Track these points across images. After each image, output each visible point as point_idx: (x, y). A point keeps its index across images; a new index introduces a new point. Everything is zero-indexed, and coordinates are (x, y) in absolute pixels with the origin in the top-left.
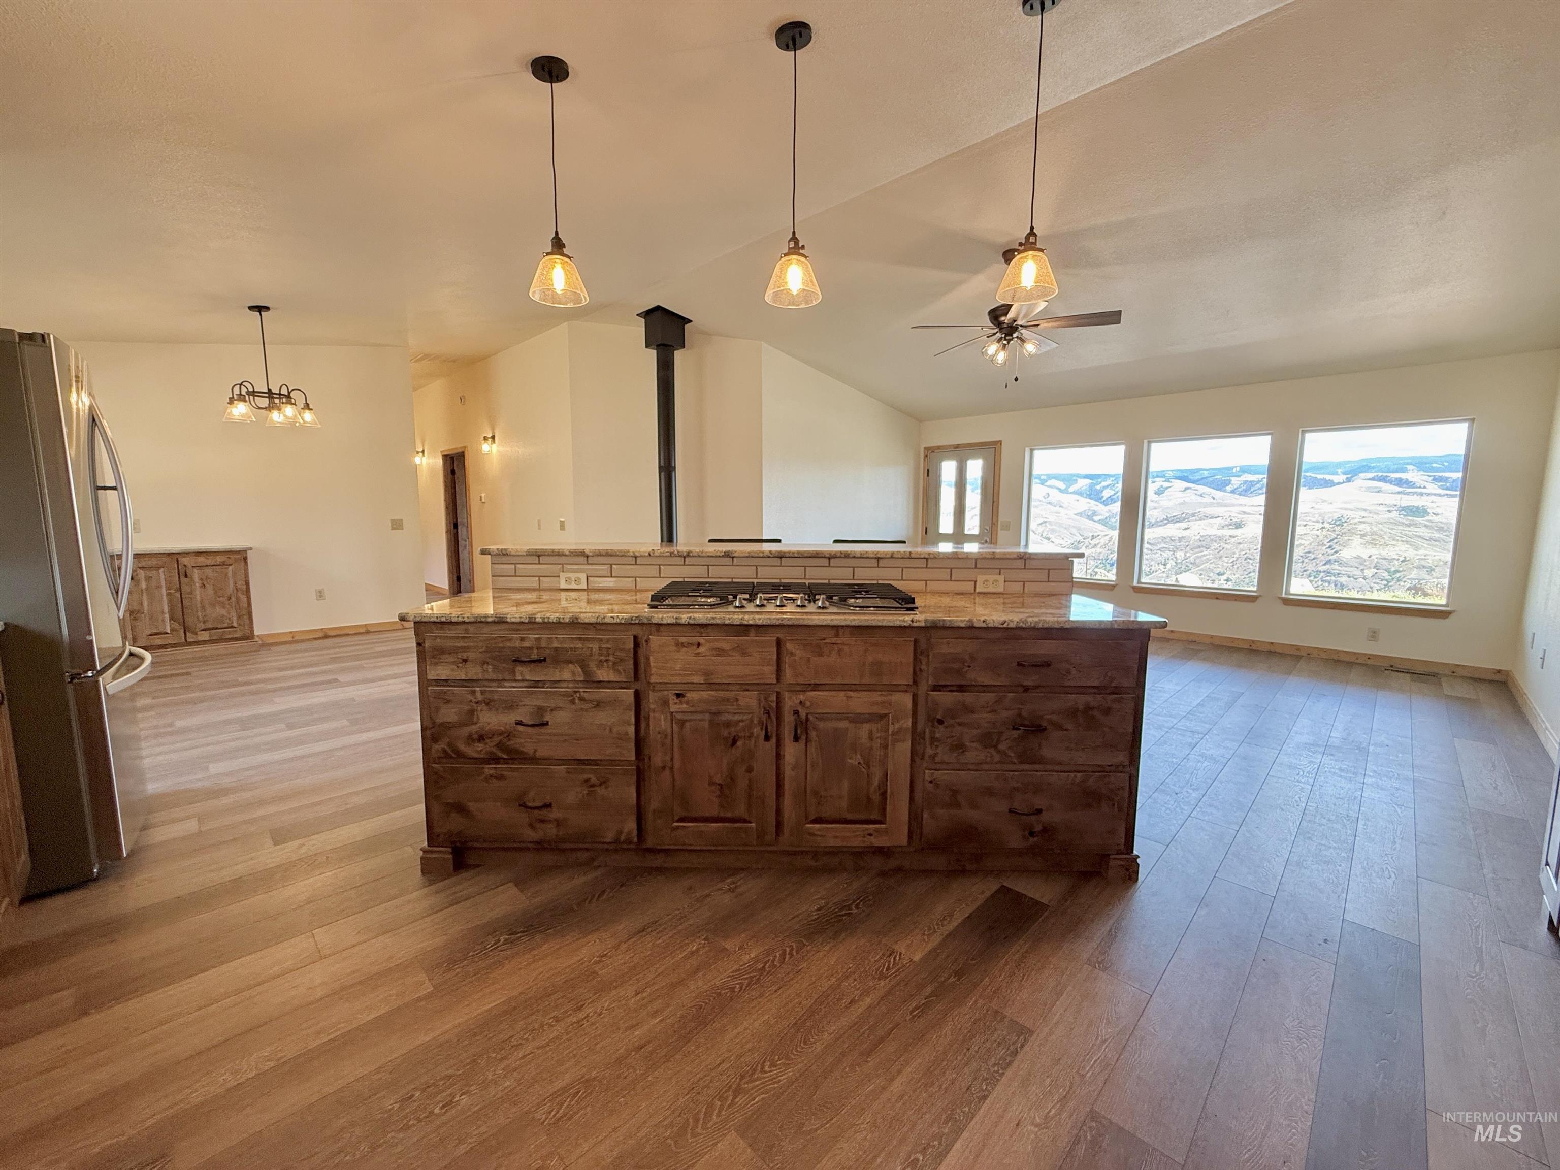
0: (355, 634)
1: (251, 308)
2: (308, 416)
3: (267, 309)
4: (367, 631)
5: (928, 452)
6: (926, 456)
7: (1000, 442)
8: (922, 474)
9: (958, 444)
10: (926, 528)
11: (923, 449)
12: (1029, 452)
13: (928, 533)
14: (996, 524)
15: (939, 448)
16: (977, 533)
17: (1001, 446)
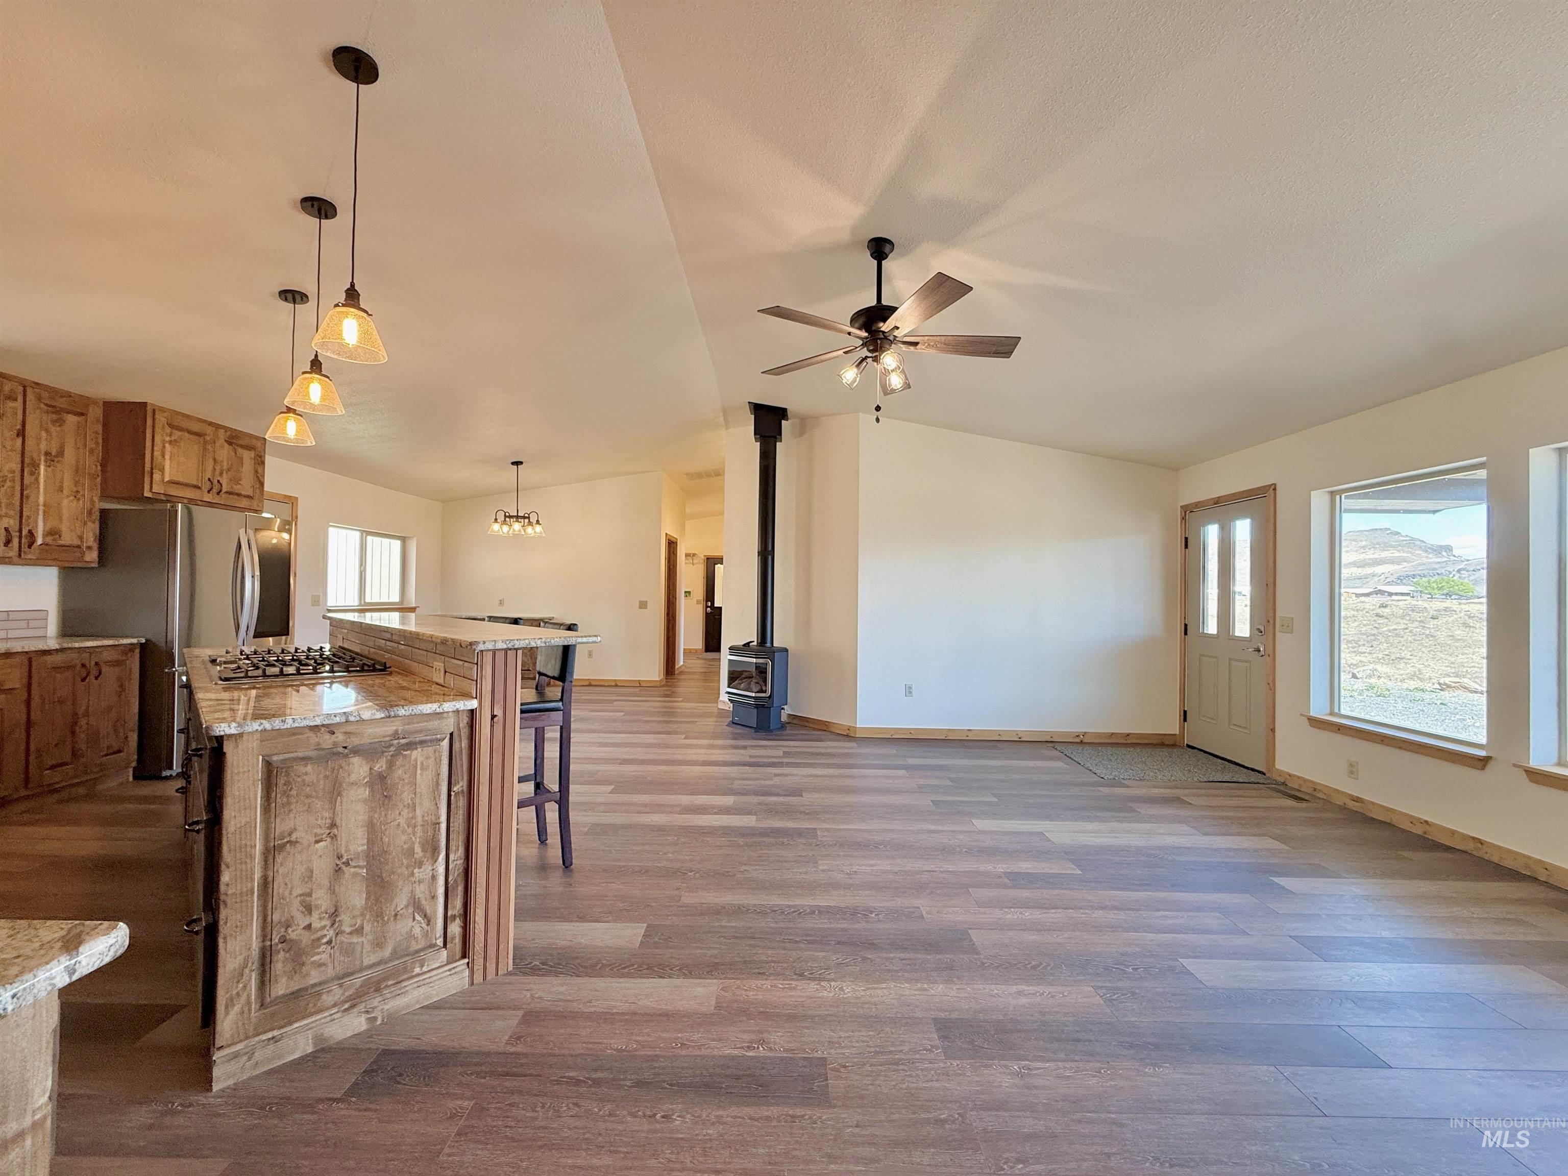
0: (608, 686)
1: (513, 463)
2: (538, 528)
3: (521, 463)
4: (616, 685)
5: (1185, 512)
6: (1184, 518)
7: (1273, 487)
8: (1180, 543)
9: (1219, 497)
10: (1186, 625)
11: (1179, 508)
12: (1326, 498)
13: (1188, 632)
14: (1271, 622)
15: (1198, 505)
16: (1248, 635)
17: (1275, 494)
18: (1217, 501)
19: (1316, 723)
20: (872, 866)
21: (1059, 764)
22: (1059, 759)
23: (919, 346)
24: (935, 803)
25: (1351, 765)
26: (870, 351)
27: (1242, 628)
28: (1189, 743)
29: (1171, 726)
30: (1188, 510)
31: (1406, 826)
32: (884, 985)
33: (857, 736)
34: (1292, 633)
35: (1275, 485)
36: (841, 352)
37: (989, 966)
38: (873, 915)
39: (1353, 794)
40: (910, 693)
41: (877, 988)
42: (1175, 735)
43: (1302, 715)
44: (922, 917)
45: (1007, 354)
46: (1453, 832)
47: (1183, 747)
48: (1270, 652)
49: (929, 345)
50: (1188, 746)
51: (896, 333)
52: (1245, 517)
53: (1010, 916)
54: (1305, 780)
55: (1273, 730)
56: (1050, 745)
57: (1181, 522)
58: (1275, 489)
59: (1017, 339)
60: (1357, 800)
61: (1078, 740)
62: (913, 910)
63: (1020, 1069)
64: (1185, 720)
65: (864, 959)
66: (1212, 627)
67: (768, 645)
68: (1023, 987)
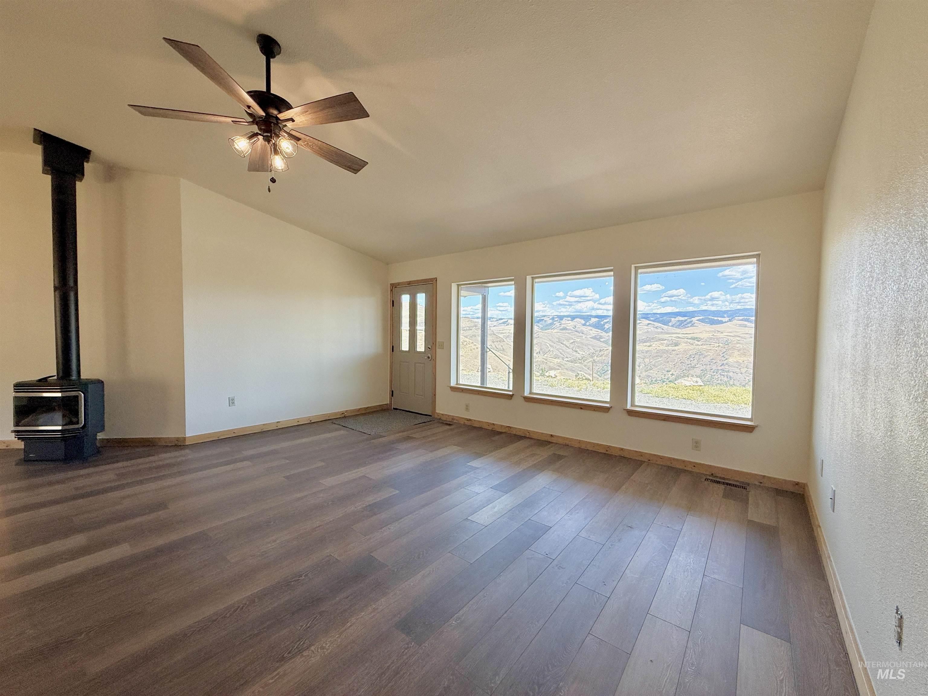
5: (393, 287)
6: (392, 290)
7: (436, 279)
8: (389, 304)
9: (410, 281)
10: (393, 347)
11: (389, 285)
12: (456, 287)
13: (394, 350)
14: (435, 343)
15: (399, 284)
16: (423, 350)
17: (436, 282)
18: (409, 283)
19: (454, 389)
20: (275, 541)
21: (342, 432)
22: (340, 430)
23: (300, 142)
24: (287, 477)
25: (467, 406)
26: (260, 129)
27: (421, 347)
28: (395, 407)
29: (385, 400)
30: (394, 287)
31: (487, 427)
32: (349, 624)
33: (187, 444)
34: (443, 349)
35: (436, 278)
36: (229, 120)
37: (397, 570)
38: (303, 577)
39: (467, 418)
40: (233, 403)
41: (346, 630)
42: (388, 404)
43: (448, 386)
44: (338, 561)
45: (356, 171)
46: (502, 426)
47: (391, 410)
48: (434, 358)
49: (308, 144)
50: (394, 409)
51: (289, 124)
52: (423, 292)
53: (385, 533)
54: (449, 416)
55: (435, 395)
56: (331, 421)
57: (391, 292)
58: (436, 280)
59: (366, 163)
60: (470, 420)
61: (343, 416)
62: (327, 558)
63: (456, 622)
64: (392, 396)
65: (321, 613)
66: (405, 346)
67: (74, 377)
68: (422, 572)
